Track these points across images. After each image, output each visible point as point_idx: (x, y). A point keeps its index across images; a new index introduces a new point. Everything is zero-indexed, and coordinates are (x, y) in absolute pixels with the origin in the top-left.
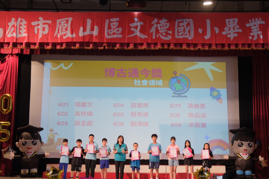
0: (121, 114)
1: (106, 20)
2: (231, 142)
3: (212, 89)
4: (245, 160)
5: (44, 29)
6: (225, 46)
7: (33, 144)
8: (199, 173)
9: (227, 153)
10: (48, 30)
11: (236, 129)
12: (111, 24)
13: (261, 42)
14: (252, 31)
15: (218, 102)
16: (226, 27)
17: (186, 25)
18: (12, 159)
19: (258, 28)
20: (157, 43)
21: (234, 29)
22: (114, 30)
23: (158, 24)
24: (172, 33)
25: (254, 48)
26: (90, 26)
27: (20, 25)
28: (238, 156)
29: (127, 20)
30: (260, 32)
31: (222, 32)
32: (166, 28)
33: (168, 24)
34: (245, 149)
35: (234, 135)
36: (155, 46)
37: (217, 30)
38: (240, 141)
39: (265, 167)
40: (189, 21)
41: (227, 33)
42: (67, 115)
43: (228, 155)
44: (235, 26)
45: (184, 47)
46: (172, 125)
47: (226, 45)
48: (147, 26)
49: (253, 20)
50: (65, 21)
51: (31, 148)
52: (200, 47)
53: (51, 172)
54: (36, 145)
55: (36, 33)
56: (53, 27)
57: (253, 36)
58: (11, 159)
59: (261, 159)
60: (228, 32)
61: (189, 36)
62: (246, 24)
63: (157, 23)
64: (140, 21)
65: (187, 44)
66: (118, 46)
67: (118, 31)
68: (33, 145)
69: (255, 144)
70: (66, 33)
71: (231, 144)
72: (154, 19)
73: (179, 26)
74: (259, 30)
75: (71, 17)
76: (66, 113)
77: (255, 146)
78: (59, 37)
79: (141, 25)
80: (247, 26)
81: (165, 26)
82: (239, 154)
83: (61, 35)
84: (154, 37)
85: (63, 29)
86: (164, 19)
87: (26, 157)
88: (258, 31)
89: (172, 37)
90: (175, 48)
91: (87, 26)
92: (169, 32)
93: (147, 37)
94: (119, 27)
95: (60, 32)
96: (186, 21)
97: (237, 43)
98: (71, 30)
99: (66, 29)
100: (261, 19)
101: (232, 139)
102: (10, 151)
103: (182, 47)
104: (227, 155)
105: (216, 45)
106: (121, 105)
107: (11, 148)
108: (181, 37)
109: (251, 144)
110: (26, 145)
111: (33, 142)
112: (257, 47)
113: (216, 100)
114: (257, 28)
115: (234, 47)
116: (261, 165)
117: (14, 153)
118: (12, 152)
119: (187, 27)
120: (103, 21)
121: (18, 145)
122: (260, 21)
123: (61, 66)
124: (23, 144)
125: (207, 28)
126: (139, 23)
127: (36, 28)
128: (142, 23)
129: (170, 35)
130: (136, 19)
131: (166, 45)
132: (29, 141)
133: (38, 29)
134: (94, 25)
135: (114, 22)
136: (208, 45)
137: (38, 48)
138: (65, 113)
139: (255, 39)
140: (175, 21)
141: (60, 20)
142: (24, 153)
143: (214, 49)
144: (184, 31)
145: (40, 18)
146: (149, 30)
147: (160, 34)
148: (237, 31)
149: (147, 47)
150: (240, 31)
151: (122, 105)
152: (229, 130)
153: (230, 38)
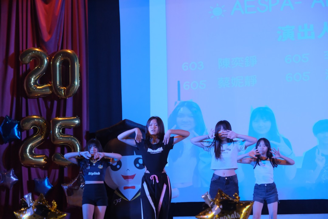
68: (137, 168)
110: (119, 168)
111: (136, 161)
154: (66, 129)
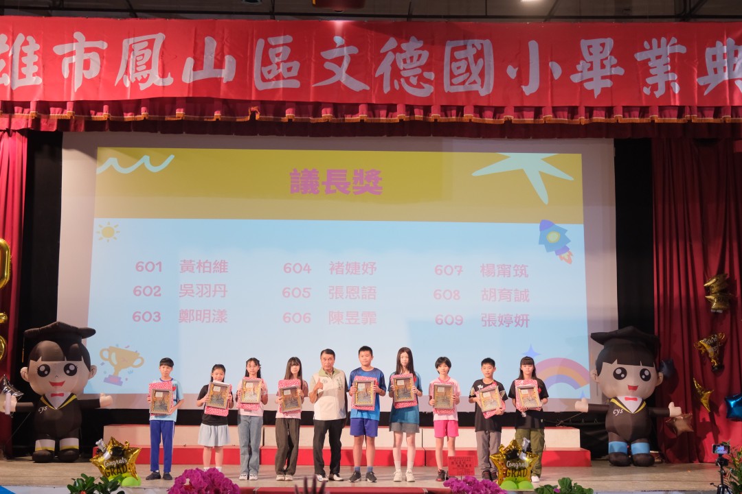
0: (302, 290)
1: (257, 40)
2: (595, 367)
3: (546, 226)
4: (632, 414)
5: (87, 65)
6: (577, 114)
7: (68, 372)
8: (505, 454)
9: (583, 395)
10: (99, 67)
11: (608, 330)
12: (271, 52)
13: (675, 101)
14: (652, 71)
15: (562, 259)
16: (581, 62)
17: (474, 55)
18: (11, 413)
19: (667, 64)
20: (396, 105)
21: (603, 66)
22: (279, 68)
23: (398, 54)
24: (435, 78)
25: (657, 119)
26: (213, 55)
27: (22, 54)
28: (613, 404)
29: (314, 42)
30: (673, 77)
31: (570, 75)
32: (418, 64)
33: (425, 54)
34: (632, 384)
35: (602, 347)
36: (390, 113)
37: (557, 70)
38: (618, 363)
39: (685, 433)
40: (482, 44)
41: (584, 79)
42: (157, 294)
43: (588, 400)
44: (607, 58)
45: (469, 116)
46: (439, 322)
47: (582, 110)
48: (369, 58)
49: (654, 41)
50: (146, 44)
51: (61, 384)
52: (510, 116)
53: (107, 455)
54: (77, 376)
55: (66, 75)
56: (111, 60)
57: (655, 87)
58: (8, 413)
59: (674, 410)
60: (587, 75)
61: (482, 86)
62: (637, 52)
63: (395, 51)
64: (348, 43)
65: (476, 107)
66: (289, 114)
67: (289, 69)
68: (68, 374)
69: (658, 371)
70: (148, 75)
71: (596, 371)
72: (386, 40)
73: (453, 59)
74: (669, 68)
75: (162, 32)
76: (157, 289)
77: (658, 378)
78: (128, 84)
79: (352, 56)
80: (638, 60)
81: (415, 59)
82: (616, 398)
83: (135, 80)
84: (387, 89)
85: (138, 63)
86: (413, 38)
87: (48, 408)
88: (667, 72)
89: (436, 89)
90: (443, 119)
91: (205, 56)
92: (427, 75)
93: (368, 88)
94: (293, 61)
95: (131, 71)
96: (473, 46)
97: (610, 105)
98: (161, 67)
99: (149, 65)
100: (676, 41)
101: (596, 358)
102: (6, 391)
103: (462, 116)
104: (583, 400)
105: (555, 110)
106: (303, 267)
107: (8, 384)
108: (461, 89)
109: (647, 373)
110: (46, 375)
111: (67, 368)
112: (665, 117)
113: (557, 255)
114: (664, 65)
115: (602, 116)
116: (673, 428)
117: (17, 398)
118: (12, 393)
119: (476, 62)
120: (249, 43)
121: (26, 376)
122: (674, 45)
123: (144, 163)
124: (41, 374)
125: (531, 65)
126: (345, 48)
127: (66, 62)
128: (355, 50)
129: (431, 84)
130: (338, 40)
131: (419, 108)
132: (55, 364)
133: (71, 66)
134: (225, 52)
135: (279, 46)
136: (533, 109)
137: (71, 117)
138: (155, 288)
139: (658, 94)
140: (444, 45)
141: (131, 40)
142: (44, 396)
143: (549, 120)
144: (468, 74)
145: (78, 35)
146: (373, 70)
147: (402, 80)
148: (611, 72)
149: (369, 116)
150: (620, 71)
151: (307, 268)
152: (588, 332)
153: (592, 91)
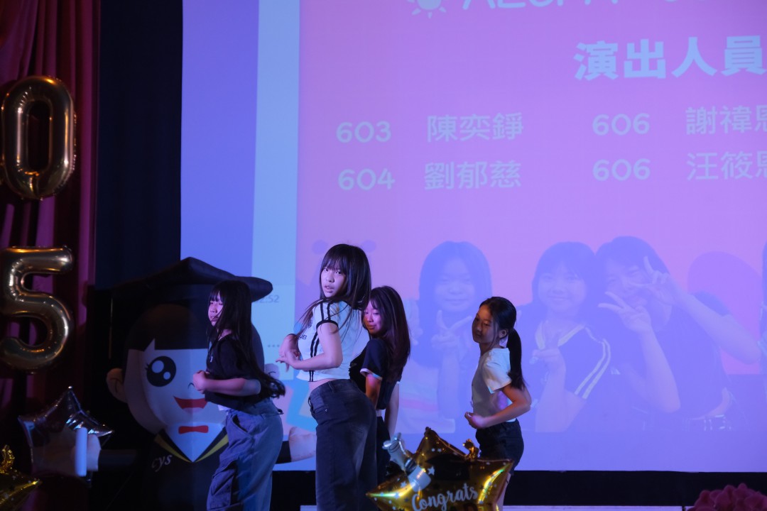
18: (88, 472)
58: (81, 472)
87: (174, 459)
107: (77, 408)
118: (88, 429)
121: (121, 388)
154: (37, 278)
